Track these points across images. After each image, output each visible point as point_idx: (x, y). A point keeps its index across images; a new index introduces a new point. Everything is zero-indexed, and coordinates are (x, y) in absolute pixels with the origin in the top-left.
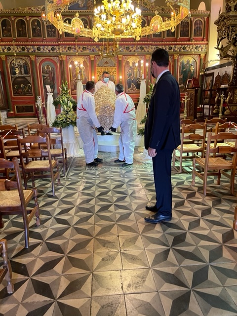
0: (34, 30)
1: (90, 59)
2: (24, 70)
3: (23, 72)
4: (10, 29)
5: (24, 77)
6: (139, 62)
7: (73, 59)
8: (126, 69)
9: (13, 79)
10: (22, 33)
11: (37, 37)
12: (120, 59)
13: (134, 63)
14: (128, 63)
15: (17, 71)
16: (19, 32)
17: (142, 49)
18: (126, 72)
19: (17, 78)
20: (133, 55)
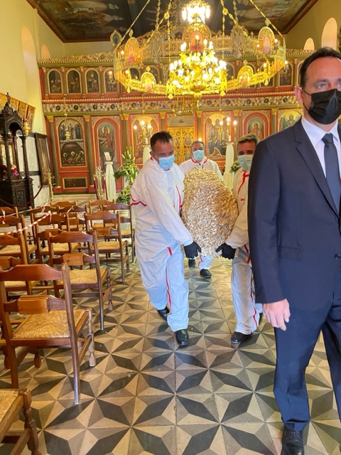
0: (89, 83)
1: (160, 117)
2: (76, 134)
3: (75, 136)
4: (60, 83)
5: (75, 143)
6: (224, 119)
7: (138, 118)
8: (208, 128)
9: (62, 145)
10: (74, 89)
11: (93, 92)
12: (199, 116)
13: (217, 121)
14: (209, 121)
15: (68, 134)
16: (71, 86)
17: (228, 102)
18: (207, 133)
19: (66, 144)
20: (217, 111)
